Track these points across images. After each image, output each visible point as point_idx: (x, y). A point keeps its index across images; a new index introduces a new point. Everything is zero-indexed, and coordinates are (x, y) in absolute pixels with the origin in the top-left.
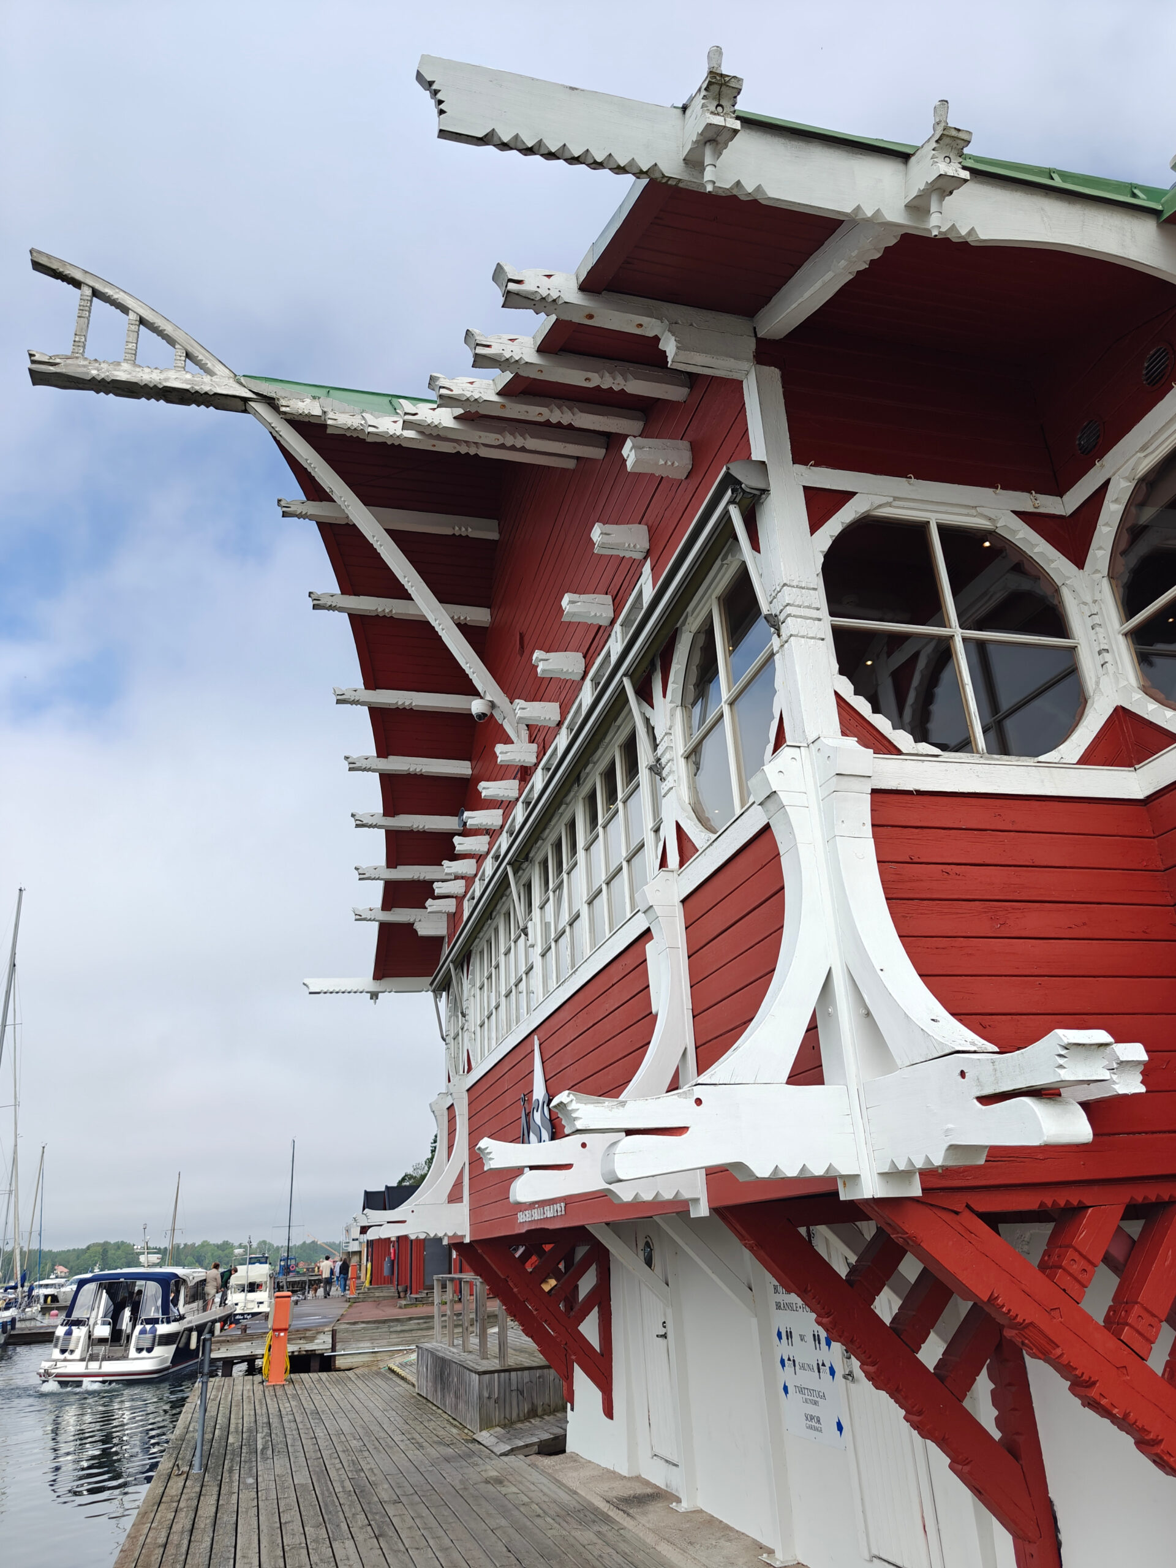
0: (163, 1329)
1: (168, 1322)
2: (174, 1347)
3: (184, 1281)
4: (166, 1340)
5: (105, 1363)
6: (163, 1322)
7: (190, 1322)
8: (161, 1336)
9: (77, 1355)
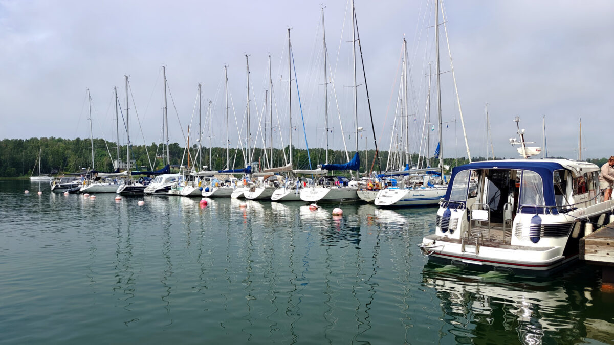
0: (549, 219)
1: (555, 213)
2: (566, 239)
3: (570, 172)
4: (554, 231)
5: (482, 249)
6: (548, 213)
7: (583, 213)
8: (547, 227)
9: (457, 235)
